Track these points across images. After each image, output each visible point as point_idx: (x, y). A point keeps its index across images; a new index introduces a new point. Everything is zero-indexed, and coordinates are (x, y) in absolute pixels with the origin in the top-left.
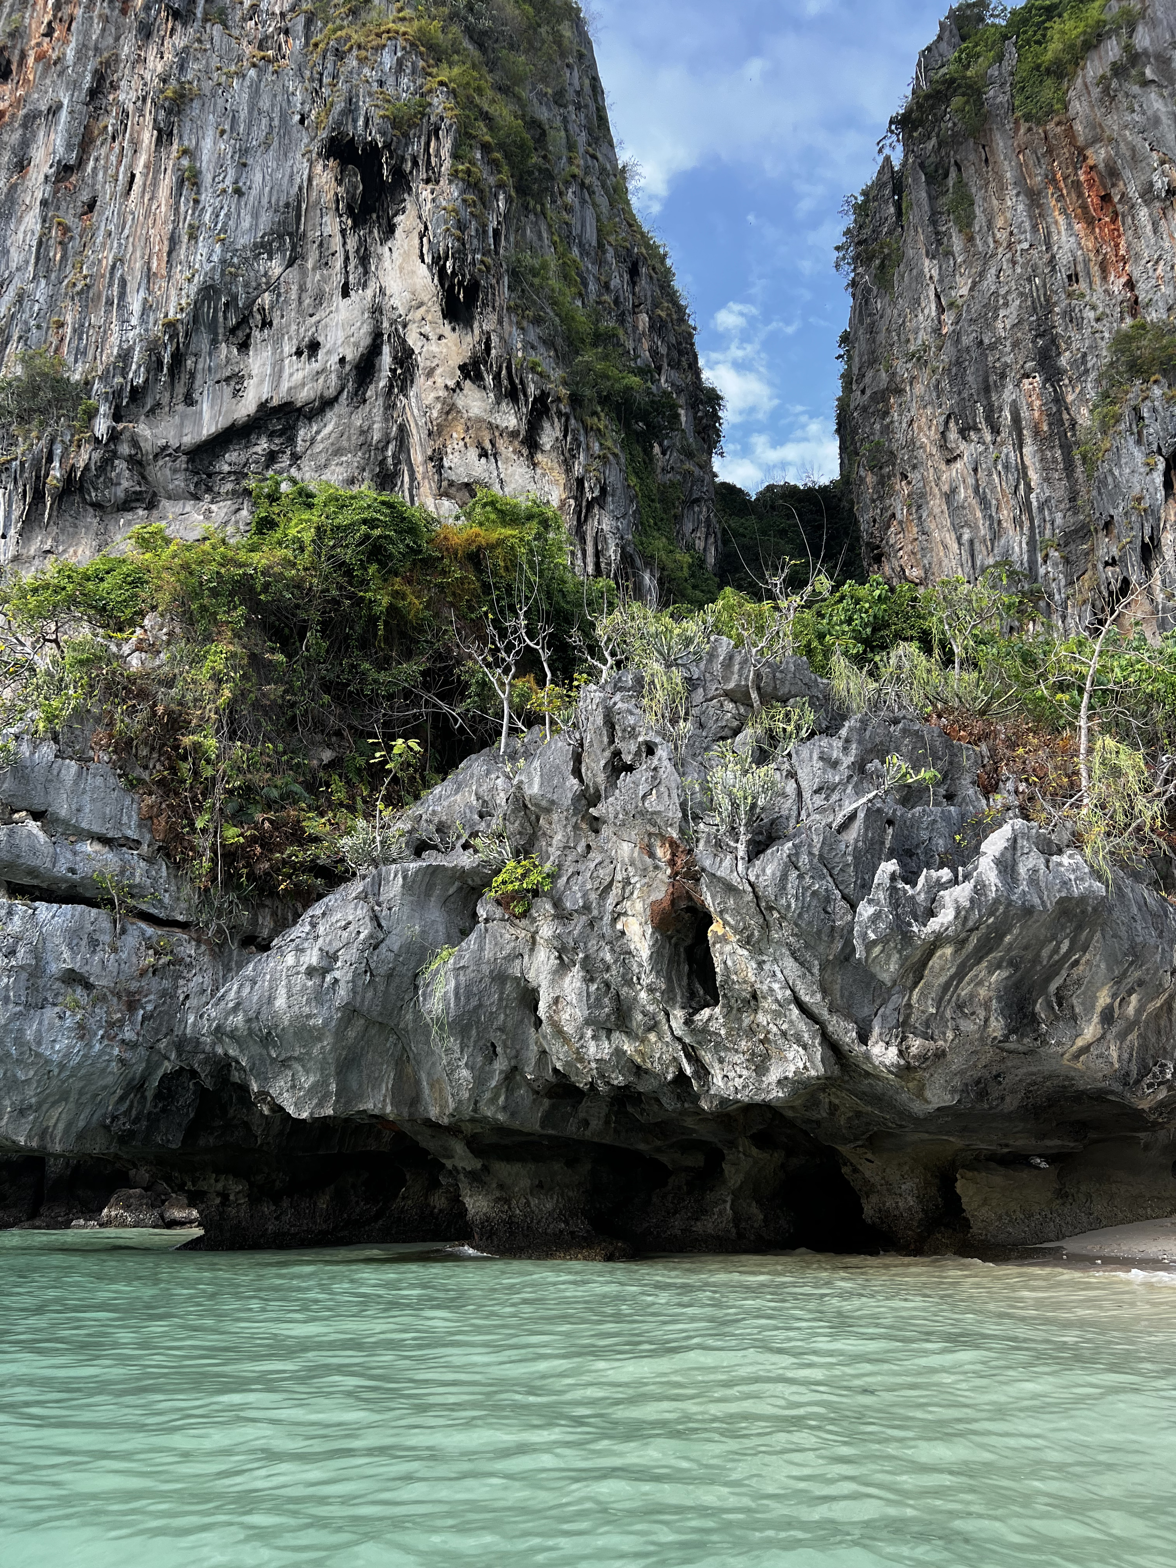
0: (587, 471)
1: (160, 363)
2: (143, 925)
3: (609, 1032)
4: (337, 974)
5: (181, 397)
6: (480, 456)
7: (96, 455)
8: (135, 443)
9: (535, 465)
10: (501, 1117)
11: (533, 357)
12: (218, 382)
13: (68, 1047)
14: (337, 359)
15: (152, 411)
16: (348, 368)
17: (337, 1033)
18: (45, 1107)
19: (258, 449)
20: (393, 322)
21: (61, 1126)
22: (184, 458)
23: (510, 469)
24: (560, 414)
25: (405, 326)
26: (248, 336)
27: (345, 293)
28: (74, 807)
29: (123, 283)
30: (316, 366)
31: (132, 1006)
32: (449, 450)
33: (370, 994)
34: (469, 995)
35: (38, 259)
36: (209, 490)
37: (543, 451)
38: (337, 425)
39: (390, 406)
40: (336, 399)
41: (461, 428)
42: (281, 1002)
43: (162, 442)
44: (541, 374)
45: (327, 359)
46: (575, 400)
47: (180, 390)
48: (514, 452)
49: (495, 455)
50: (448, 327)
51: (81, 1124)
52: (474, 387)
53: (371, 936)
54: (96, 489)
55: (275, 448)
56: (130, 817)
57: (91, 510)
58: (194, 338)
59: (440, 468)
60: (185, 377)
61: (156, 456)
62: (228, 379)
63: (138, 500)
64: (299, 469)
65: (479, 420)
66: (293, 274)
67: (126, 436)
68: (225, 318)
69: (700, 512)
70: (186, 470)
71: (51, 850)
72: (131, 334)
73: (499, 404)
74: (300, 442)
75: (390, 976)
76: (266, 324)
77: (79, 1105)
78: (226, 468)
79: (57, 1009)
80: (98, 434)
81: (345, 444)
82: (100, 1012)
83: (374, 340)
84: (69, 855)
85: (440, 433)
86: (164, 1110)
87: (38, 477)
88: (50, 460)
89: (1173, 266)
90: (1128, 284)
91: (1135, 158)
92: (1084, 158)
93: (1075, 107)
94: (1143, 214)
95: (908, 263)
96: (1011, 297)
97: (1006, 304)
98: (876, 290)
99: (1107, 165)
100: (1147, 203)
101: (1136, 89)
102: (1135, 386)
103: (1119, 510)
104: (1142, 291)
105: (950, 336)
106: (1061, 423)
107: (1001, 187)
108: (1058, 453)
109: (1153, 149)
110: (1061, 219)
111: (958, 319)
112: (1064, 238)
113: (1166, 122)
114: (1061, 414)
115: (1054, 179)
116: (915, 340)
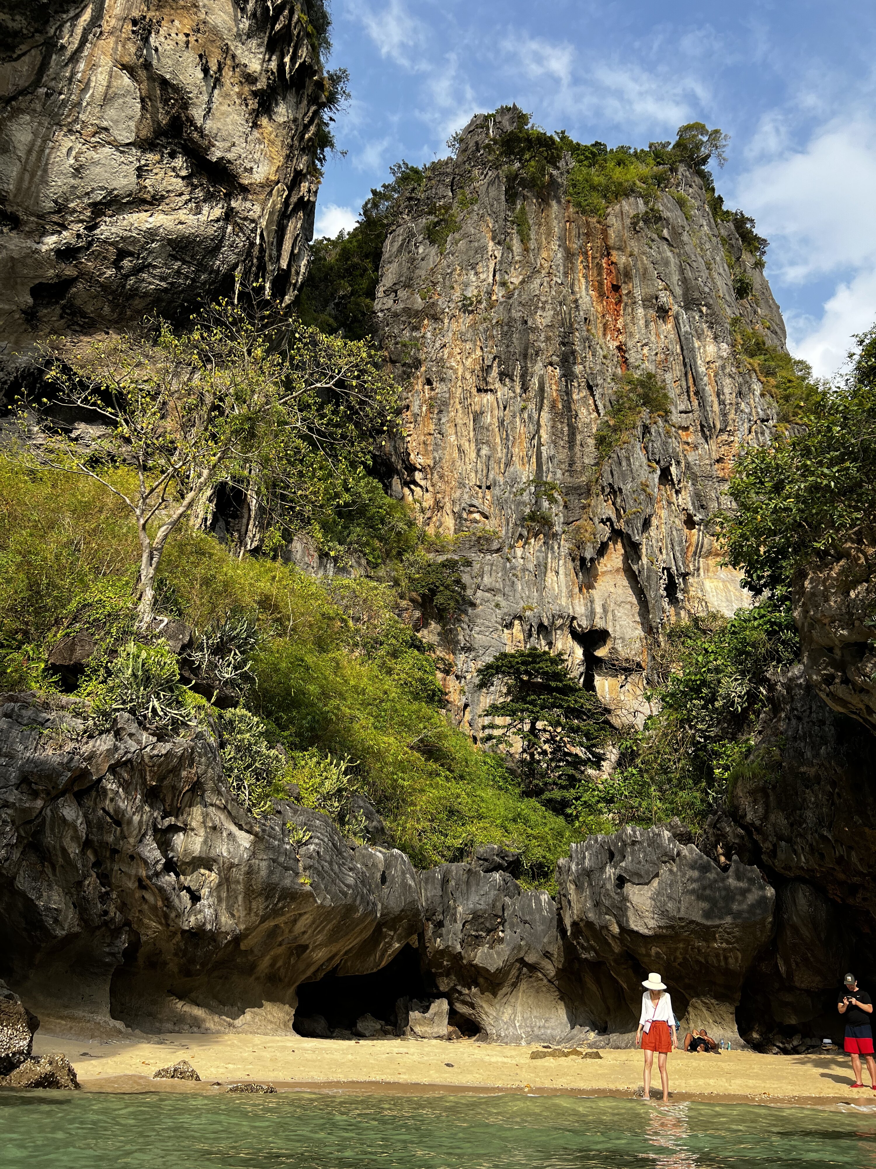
89: (657, 354)
90: (619, 348)
91: (645, 275)
92: (609, 254)
93: (612, 220)
94: (640, 312)
95: (466, 235)
96: (548, 306)
97: (543, 309)
98: (420, 238)
99: (625, 268)
100: (645, 307)
101: (655, 236)
102: (645, 412)
103: (627, 487)
104: (633, 357)
105: (501, 303)
106: (570, 410)
107: (549, 234)
108: (566, 429)
109: (659, 277)
110: (583, 280)
111: (509, 296)
112: (584, 293)
113: (673, 267)
114: (570, 403)
115: (586, 253)
116: (463, 290)
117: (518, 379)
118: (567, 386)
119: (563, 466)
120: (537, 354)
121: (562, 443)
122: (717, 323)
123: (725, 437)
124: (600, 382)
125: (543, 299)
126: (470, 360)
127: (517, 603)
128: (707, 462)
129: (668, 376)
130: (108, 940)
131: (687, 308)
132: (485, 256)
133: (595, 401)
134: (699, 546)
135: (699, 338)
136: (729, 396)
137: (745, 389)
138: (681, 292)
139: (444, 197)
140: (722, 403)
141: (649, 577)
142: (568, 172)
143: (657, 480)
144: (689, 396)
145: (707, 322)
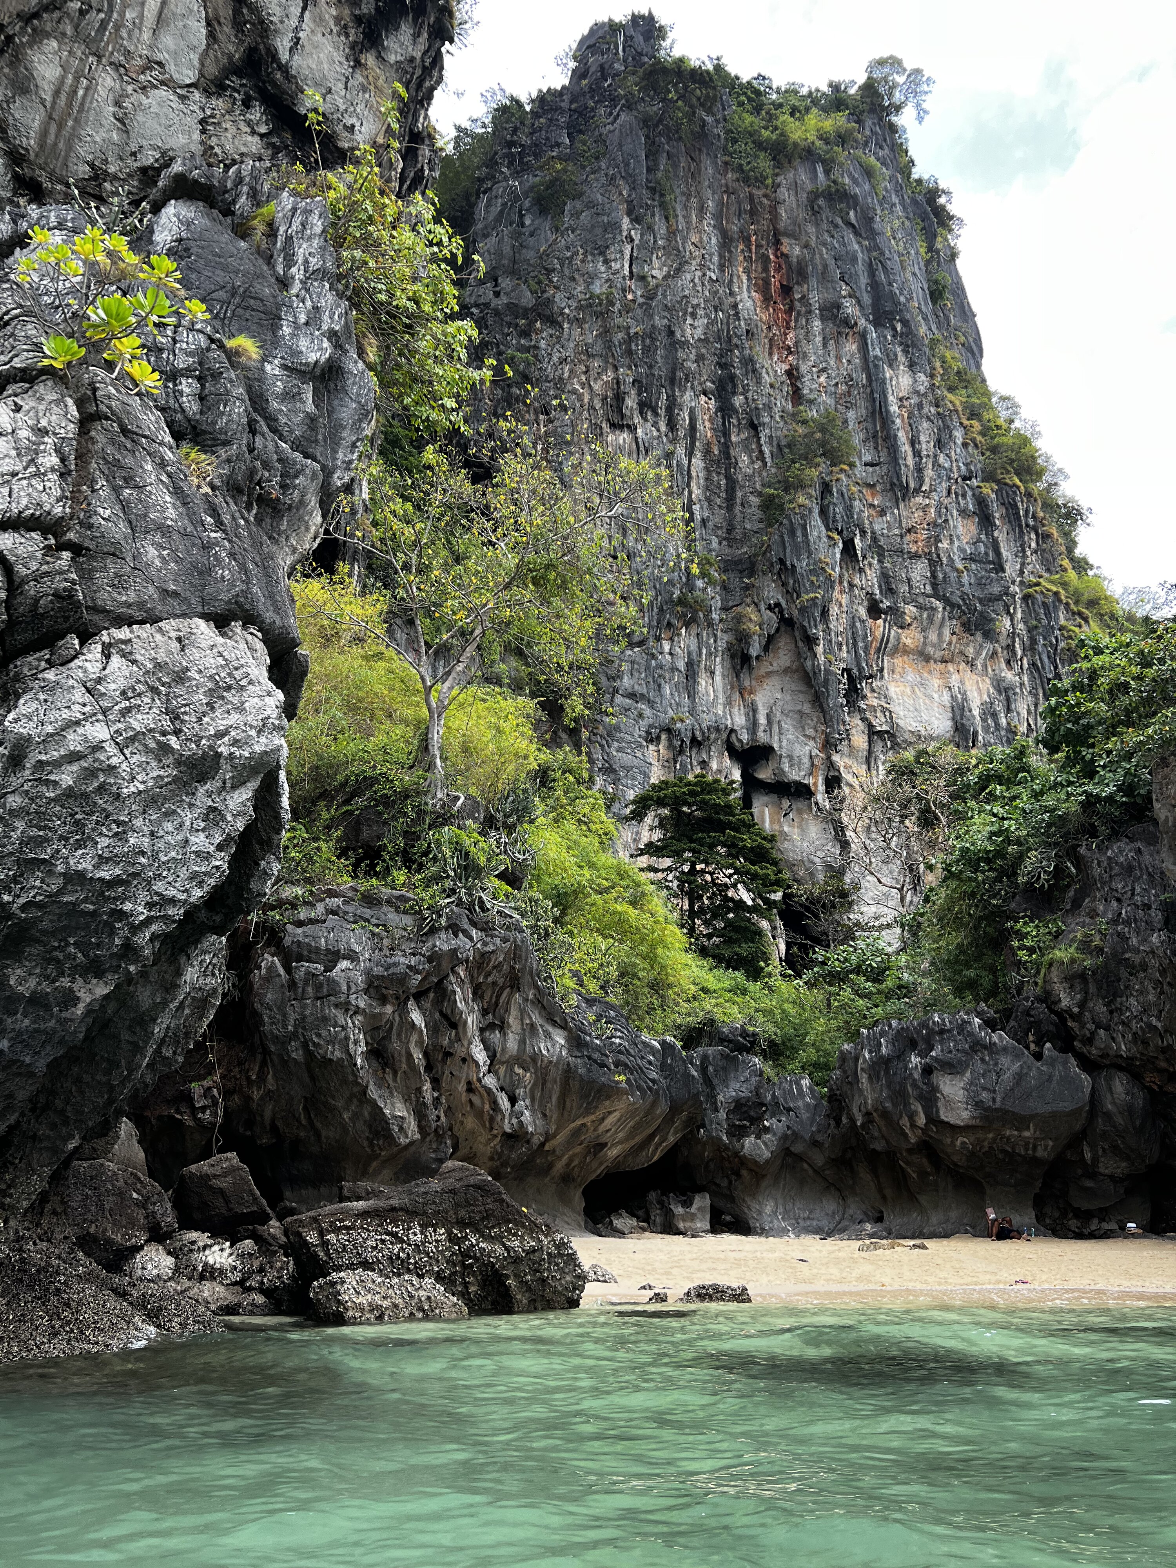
89: (837, 384)
90: (789, 373)
91: (824, 276)
92: (777, 243)
93: (783, 193)
94: (817, 324)
95: (591, 205)
96: (700, 312)
97: (694, 315)
98: (527, 204)
99: (799, 262)
100: (823, 319)
101: (839, 221)
102: (823, 465)
103: (802, 565)
104: (807, 387)
105: (641, 305)
106: (728, 456)
107: (702, 209)
108: (723, 482)
109: (842, 279)
110: (744, 278)
111: (650, 296)
112: (745, 294)
113: (860, 267)
114: (728, 447)
115: (747, 240)
116: (588, 284)
117: (662, 412)
118: (724, 424)
119: (719, 532)
120: (687, 380)
121: (718, 501)
122: (914, 345)
123: (919, 499)
124: (767, 420)
125: (695, 301)
126: (600, 383)
127: (666, 713)
128: (897, 532)
129: (851, 415)
130: (434, 1146)
131: (877, 324)
132: (618, 238)
133: (760, 446)
134: (884, 641)
135: (891, 366)
136: (926, 445)
137: (945, 437)
138: (869, 302)
139: (558, 145)
140: (917, 454)
141: (826, 681)
142: (725, 120)
143: (838, 556)
144: (876, 443)
145: (901, 344)
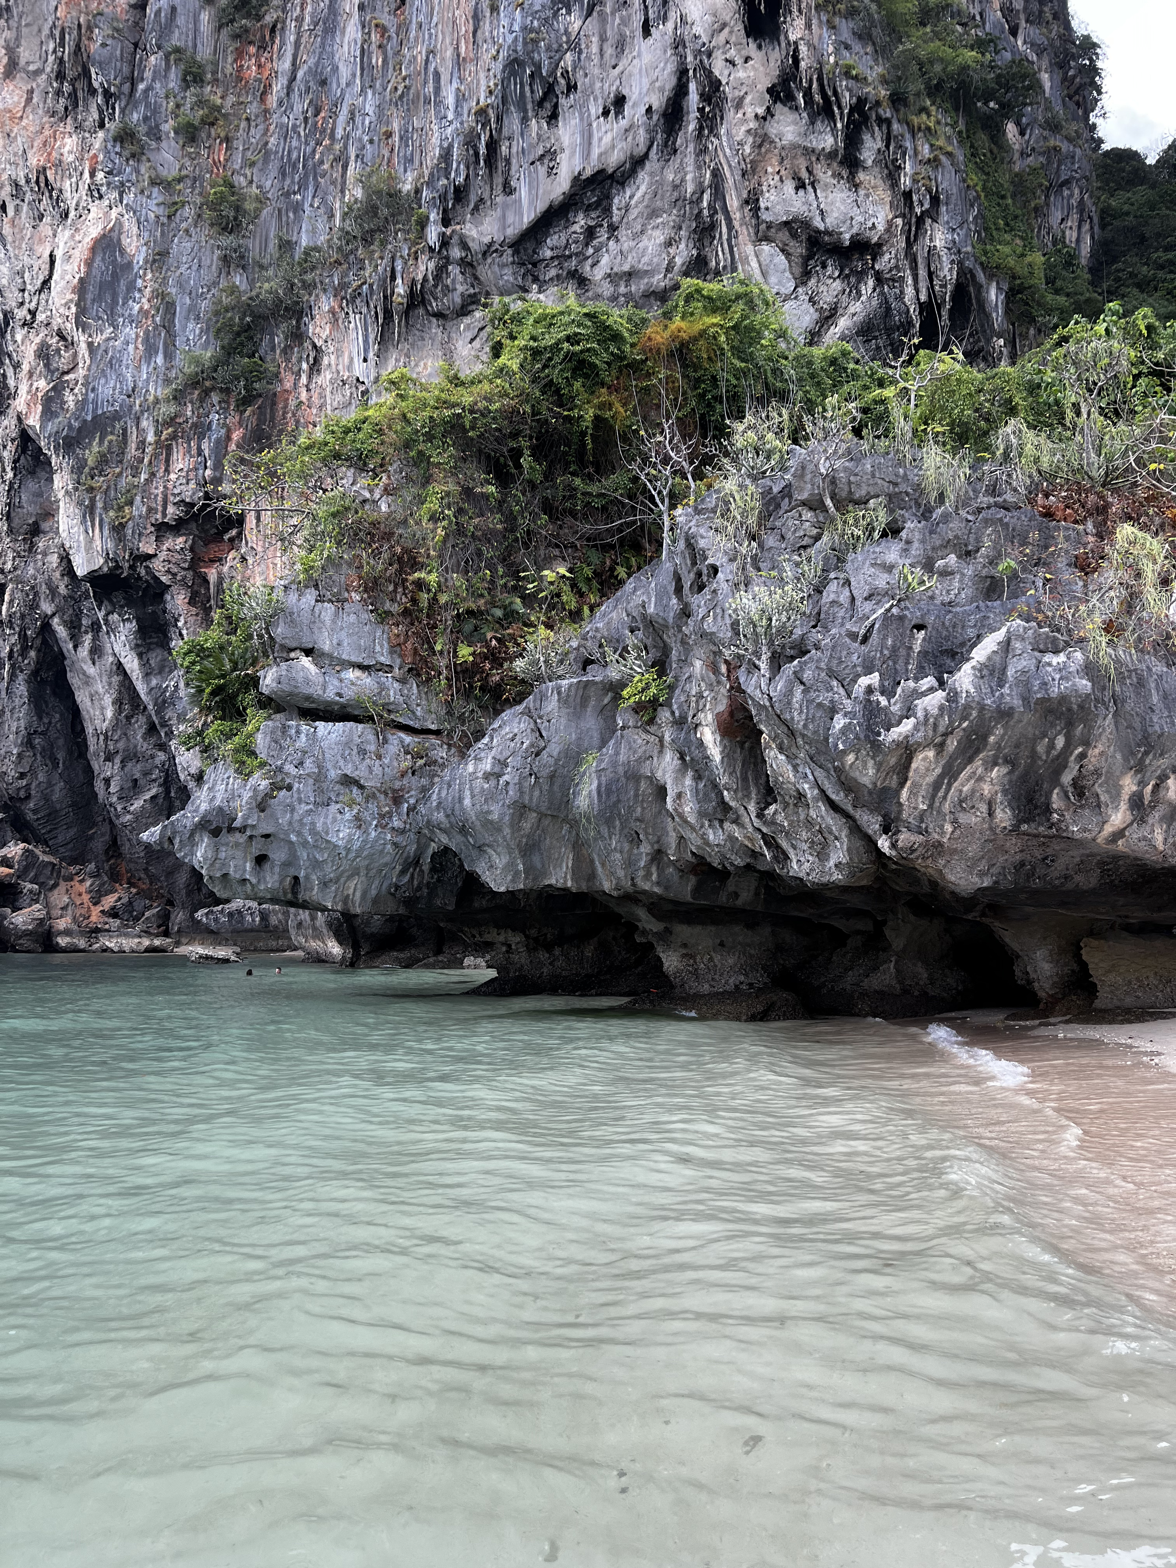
0: (915, 181)
1: (477, 154)
2: (402, 735)
3: (721, 822)
4: (506, 778)
5: (500, 187)
6: (797, 189)
7: (431, 265)
8: (464, 246)
9: (856, 186)
10: (656, 890)
11: (848, 58)
12: (533, 163)
13: (349, 835)
14: (643, 110)
15: (476, 208)
16: (655, 117)
17: (512, 826)
18: (342, 880)
19: (576, 228)
20: (697, 53)
21: (358, 894)
22: (509, 251)
23: (831, 196)
24: (880, 121)
25: (709, 55)
26: (556, 106)
27: (646, 31)
28: (335, 642)
29: (437, 75)
30: (624, 123)
31: (397, 800)
32: (765, 188)
33: (537, 793)
34: (609, 791)
35: (362, 69)
36: (536, 279)
37: (865, 168)
38: (650, 185)
39: (702, 151)
40: (646, 156)
41: (775, 161)
42: (467, 802)
43: (487, 240)
44: (856, 78)
45: (634, 112)
46: (897, 100)
47: (499, 180)
48: (834, 176)
49: (813, 184)
50: (753, 46)
51: (374, 892)
52: (786, 109)
53: (532, 745)
54: (436, 299)
55: (592, 223)
56: (382, 646)
57: (434, 320)
58: (506, 122)
59: (756, 210)
60: (501, 165)
61: (484, 254)
62: (541, 158)
63: (473, 303)
64: (618, 241)
65: (794, 146)
66: (592, 24)
67: (455, 240)
68: (532, 92)
69: (1072, 195)
70: (513, 263)
71: (321, 679)
72: (449, 130)
73: (813, 123)
74: (615, 211)
75: (552, 777)
76: (572, 87)
77: (370, 879)
78: (548, 254)
79: (338, 806)
80: (431, 243)
81: (659, 204)
82: (372, 806)
83: (679, 79)
84: (336, 682)
85: (754, 170)
86: (439, 880)
87: (385, 297)
88: (393, 278)
